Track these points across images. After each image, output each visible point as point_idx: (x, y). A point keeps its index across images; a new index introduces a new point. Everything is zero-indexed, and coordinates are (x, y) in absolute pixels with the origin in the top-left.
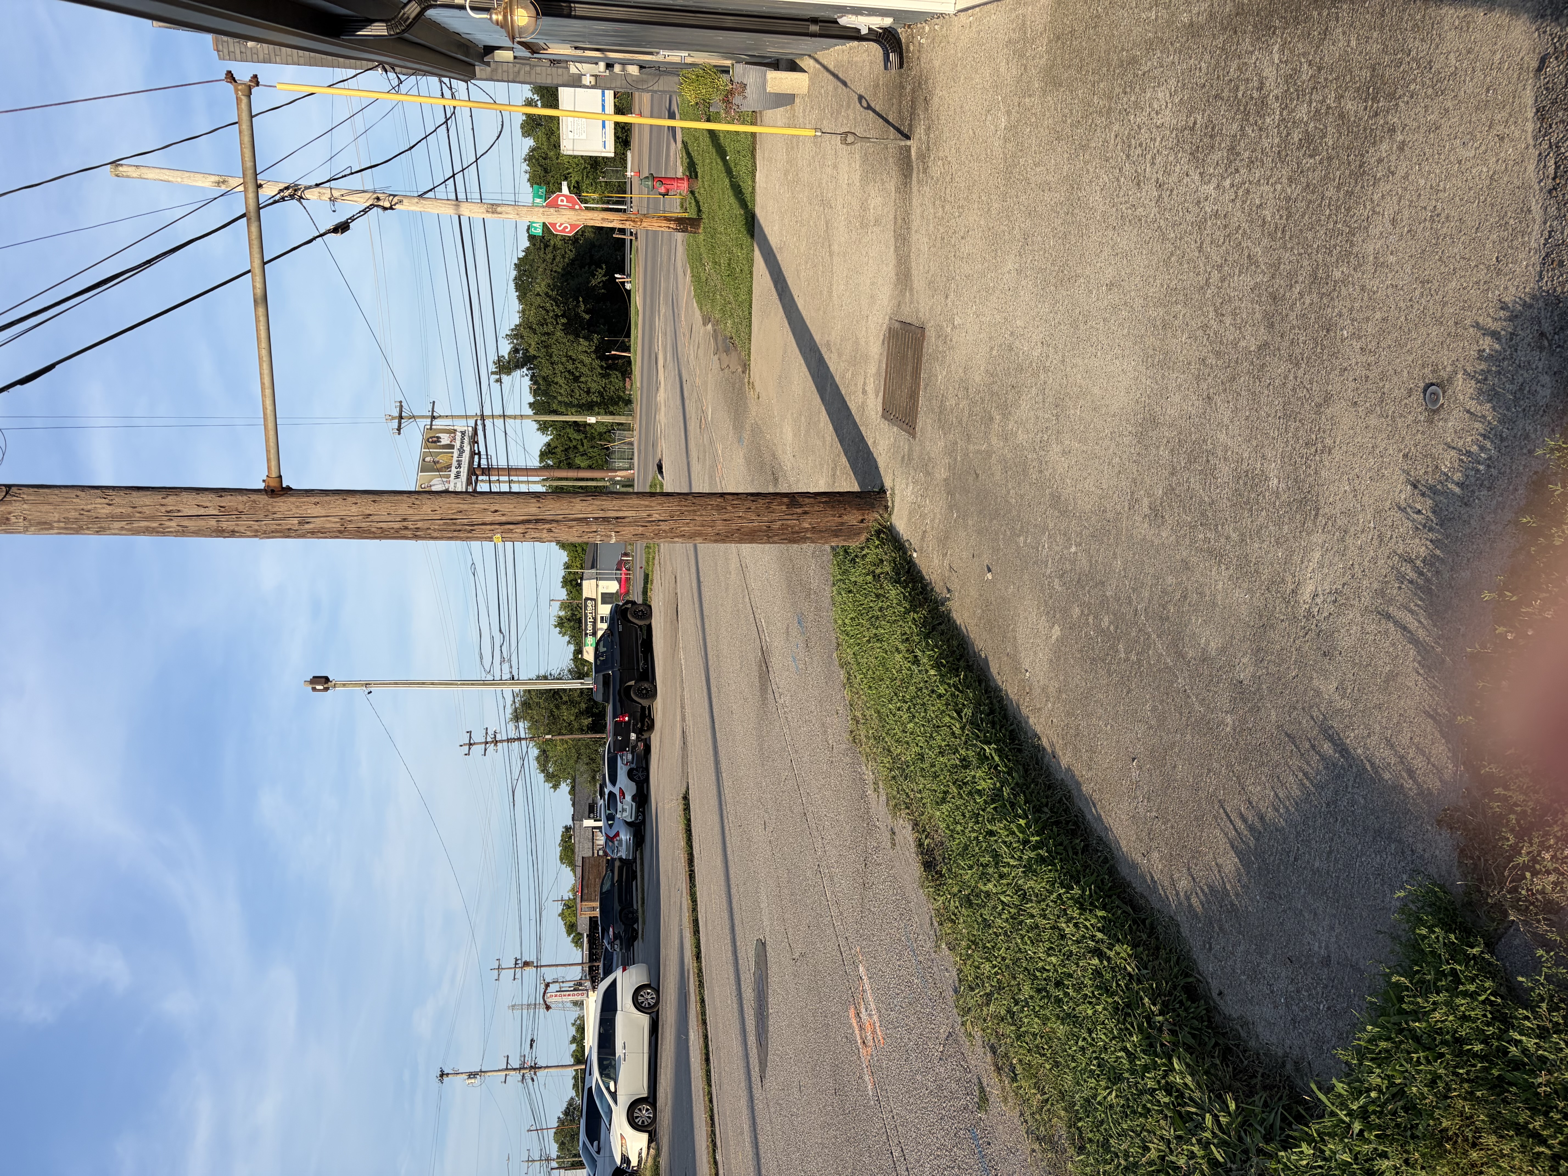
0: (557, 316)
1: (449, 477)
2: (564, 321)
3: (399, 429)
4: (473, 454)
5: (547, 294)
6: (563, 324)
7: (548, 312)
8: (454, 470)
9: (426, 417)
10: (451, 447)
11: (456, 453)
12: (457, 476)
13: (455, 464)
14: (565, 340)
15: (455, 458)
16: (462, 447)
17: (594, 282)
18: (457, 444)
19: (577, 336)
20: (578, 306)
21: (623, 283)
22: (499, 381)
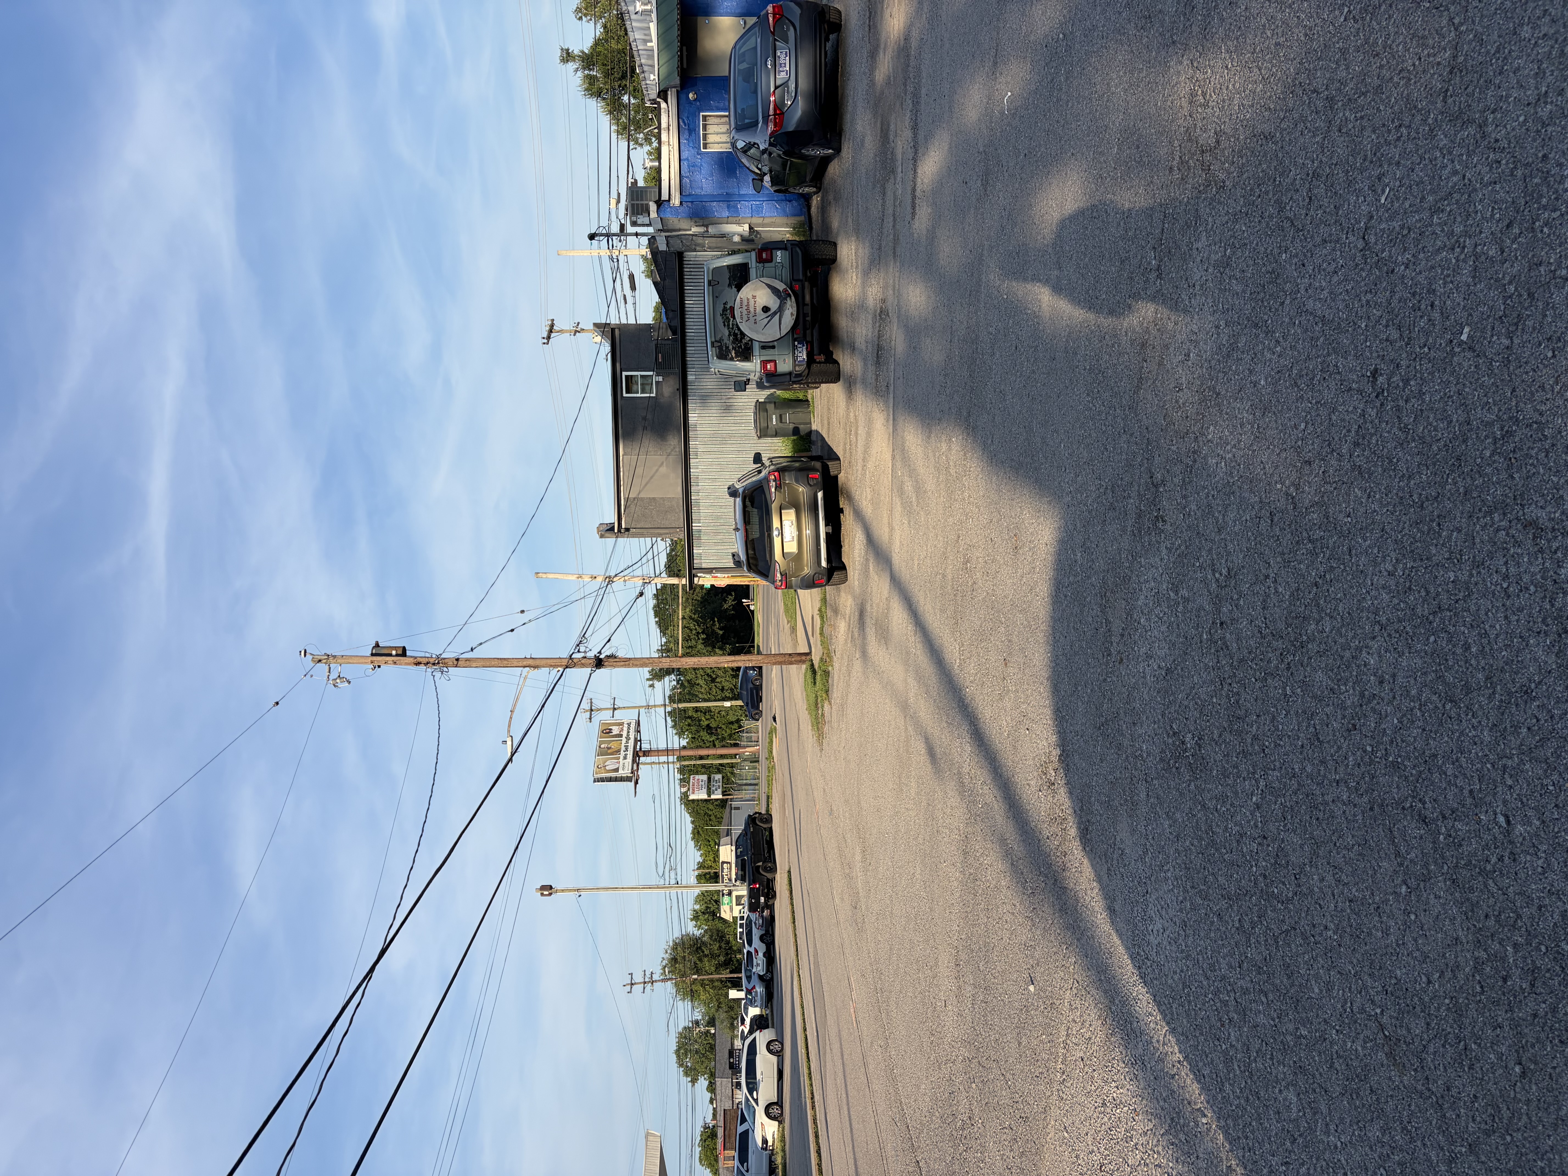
0: (698, 633)
1: (619, 758)
2: (704, 636)
3: (590, 719)
4: (636, 741)
5: (690, 617)
6: (703, 639)
7: (691, 630)
8: (622, 753)
9: (609, 709)
10: (621, 736)
11: (624, 740)
12: (625, 758)
13: (623, 748)
14: (704, 651)
15: (623, 745)
16: (628, 735)
17: (726, 606)
18: (625, 734)
19: (714, 647)
20: (713, 625)
21: (748, 606)
22: (652, 686)
